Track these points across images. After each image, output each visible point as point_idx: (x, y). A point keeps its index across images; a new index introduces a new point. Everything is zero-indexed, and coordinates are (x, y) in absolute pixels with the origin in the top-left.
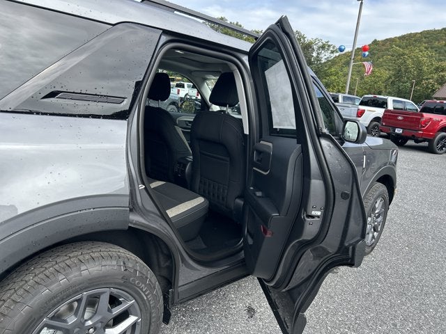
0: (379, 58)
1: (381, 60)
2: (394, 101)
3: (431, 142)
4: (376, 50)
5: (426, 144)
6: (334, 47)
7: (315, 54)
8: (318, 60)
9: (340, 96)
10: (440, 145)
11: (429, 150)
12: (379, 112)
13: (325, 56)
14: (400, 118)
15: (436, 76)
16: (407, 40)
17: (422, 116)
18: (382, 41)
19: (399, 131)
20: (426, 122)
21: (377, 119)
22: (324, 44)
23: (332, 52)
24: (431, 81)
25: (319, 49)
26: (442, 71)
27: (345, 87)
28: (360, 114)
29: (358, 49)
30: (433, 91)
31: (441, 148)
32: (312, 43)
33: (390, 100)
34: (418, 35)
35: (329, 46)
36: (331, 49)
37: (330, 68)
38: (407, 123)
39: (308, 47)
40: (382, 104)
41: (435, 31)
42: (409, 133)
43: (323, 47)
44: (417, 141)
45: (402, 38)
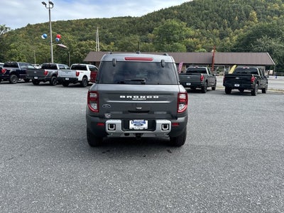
15: (80, 49)
24: (78, 52)
28: (78, 74)
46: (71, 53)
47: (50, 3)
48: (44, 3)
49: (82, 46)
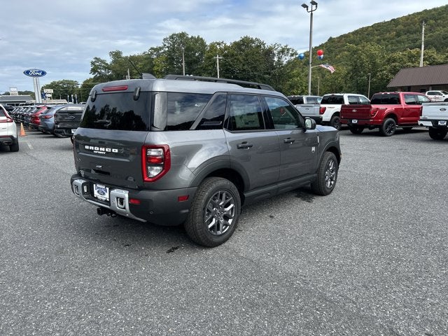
0: (336, 55)
1: (339, 56)
2: (349, 97)
3: (380, 127)
4: (333, 47)
5: (377, 130)
6: (292, 51)
7: (276, 59)
8: (280, 64)
9: (304, 98)
10: (388, 129)
11: (381, 134)
12: (338, 108)
13: (286, 59)
14: (354, 111)
15: (388, 67)
16: (360, 34)
17: (371, 107)
18: (337, 38)
19: (355, 121)
20: (374, 112)
21: (336, 114)
22: (283, 49)
23: (292, 55)
24: (385, 72)
25: (279, 53)
26: (393, 62)
27: (308, 86)
28: (322, 111)
29: (316, 48)
30: (388, 81)
31: (390, 132)
32: (272, 49)
33: (346, 96)
34: (370, 29)
35: (288, 50)
36: (291, 52)
37: (292, 70)
38: (360, 114)
39: (269, 52)
40: (340, 101)
41: (385, 23)
42: (363, 122)
43: (283, 51)
44: (371, 128)
45: (356, 33)
46: (374, 75)
47: (313, 3)
48: (305, 6)
49: (394, 61)
